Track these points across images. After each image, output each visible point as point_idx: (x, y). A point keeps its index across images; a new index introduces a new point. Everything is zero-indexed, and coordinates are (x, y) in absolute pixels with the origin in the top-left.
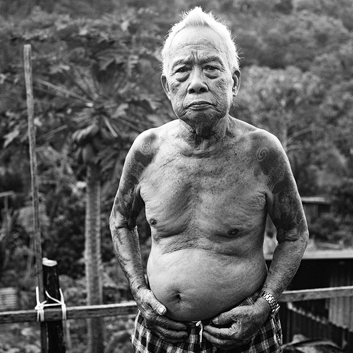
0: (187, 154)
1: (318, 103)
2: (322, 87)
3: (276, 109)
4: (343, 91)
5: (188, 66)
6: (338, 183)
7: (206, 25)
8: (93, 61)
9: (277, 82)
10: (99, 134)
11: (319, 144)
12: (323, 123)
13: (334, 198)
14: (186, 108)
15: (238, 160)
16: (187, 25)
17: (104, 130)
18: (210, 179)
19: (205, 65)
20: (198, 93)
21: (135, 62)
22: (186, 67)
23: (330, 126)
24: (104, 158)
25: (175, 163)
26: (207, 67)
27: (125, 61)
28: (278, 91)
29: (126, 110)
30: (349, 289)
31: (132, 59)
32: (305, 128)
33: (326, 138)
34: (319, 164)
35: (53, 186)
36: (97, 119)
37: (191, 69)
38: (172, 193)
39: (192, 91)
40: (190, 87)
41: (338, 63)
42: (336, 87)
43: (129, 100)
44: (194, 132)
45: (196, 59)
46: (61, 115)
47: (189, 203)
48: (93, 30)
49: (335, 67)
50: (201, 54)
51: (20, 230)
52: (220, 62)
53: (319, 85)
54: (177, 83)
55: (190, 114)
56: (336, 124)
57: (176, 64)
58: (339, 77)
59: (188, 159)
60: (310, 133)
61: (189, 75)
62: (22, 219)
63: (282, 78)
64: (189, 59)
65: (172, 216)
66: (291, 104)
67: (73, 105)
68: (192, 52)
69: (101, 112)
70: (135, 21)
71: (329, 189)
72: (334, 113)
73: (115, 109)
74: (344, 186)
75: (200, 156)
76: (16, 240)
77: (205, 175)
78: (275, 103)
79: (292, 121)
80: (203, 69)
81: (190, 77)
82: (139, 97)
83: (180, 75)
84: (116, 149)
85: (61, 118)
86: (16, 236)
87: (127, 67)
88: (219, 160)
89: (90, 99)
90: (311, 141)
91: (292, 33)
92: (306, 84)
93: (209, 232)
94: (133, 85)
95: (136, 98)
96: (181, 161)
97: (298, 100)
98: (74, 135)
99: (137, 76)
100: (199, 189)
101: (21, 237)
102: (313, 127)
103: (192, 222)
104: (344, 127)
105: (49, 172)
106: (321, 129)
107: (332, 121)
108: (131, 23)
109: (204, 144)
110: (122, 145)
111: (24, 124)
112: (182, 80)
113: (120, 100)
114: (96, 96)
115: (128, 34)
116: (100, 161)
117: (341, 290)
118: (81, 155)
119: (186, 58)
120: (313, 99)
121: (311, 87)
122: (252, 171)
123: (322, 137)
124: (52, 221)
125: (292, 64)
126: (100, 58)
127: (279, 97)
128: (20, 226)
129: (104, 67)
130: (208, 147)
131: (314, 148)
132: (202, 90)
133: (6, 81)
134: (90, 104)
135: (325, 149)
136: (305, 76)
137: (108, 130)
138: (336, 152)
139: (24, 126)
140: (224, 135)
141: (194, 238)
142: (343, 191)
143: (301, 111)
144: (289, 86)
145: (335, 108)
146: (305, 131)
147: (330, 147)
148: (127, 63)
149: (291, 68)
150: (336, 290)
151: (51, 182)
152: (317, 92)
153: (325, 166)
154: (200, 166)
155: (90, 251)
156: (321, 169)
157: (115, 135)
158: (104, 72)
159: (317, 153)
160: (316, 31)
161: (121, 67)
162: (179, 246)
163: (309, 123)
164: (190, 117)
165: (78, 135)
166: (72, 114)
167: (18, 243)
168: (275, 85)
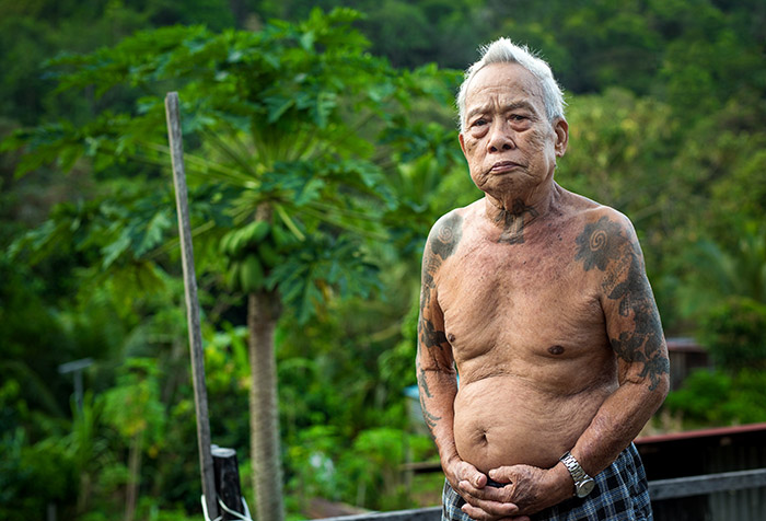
0: (495, 240)
1: (671, 156)
2: (675, 125)
3: (589, 171)
4: (717, 129)
5: (487, 117)
6: (720, 309)
7: (513, 60)
8: (255, 107)
9: (588, 120)
10: (269, 238)
11: (679, 234)
12: (684, 193)
13: (715, 338)
14: (487, 173)
15: (563, 247)
16: (487, 64)
17: (278, 230)
18: (523, 273)
19: (509, 113)
20: (501, 152)
21: (331, 104)
22: (484, 119)
23: (696, 200)
24: (284, 278)
25: (478, 253)
26: (513, 117)
27: (312, 103)
28: (592, 137)
29: (320, 190)
30: (735, 477)
31: (325, 100)
32: (648, 205)
33: (692, 222)
34: (680, 273)
35: (168, 346)
36: (266, 210)
37: (491, 121)
38: (474, 295)
39: (493, 150)
40: (490, 145)
41: (705, 76)
42: (704, 123)
43: (324, 172)
44: (503, 209)
45: (497, 107)
46: (203, 206)
47: (498, 308)
48: (253, 51)
49: (699, 83)
50: (503, 100)
51: (109, 433)
52: (532, 110)
53: (670, 119)
54: (474, 140)
55: (493, 181)
56: (708, 195)
57: (471, 115)
58: (709, 102)
59: (495, 246)
60: (658, 214)
61: (488, 129)
62: (113, 413)
63: (597, 112)
64: (487, 106)
65: (474, 327)
66: (617, 162)
67: (223, 187)
68: (492, 98)
69: (271, 197)
70: (324, 31)
71: (704, 321)
72: (703, 174)
73: (300, 190)
74: (733, 313)
75: (511, 241)
76: (100, 454)
77: (516, 267)
78: (586, 160)
79: (623, 193)
80: (507, 119)
81: (490, 131)
82: (343, 167)
83: (477, 130)
84: (304, 262)
85: (204, 212)
86: (101, 445)
87: (316, 114)
88: (537, 246)
89: (250, 173)
90: (663, 230)
91: (611, 24)
92: (644, 122)
93: (523, 349)
94: (324, 145)
95: (337, 169)
96: (486, 249)
97: (631, 152)
98: (225, 242)
99: (332, 127)
100: (509, 287)
101: (111, 448)
102: (663, 202)
103: (502, 336)
104: (725, 198)
105: (159, 317)
106: (680, 207)
107: (700, 189)
108: (318, 34)
109: (517, 223)
110: (315, 254)
111: (137, 225)
112: (480, 137)
113: (308, 173)
114: (260, 169)
115: (313, 55)
116: (277, 286)
117: (723, 479)
118: (238, 278)
119: (483, 106)
120: (662, 149)
121: (655, 127)
122: (581, 264)
123: (682, 222)
124: (168, 413)
125: (615, 83)
126: (268, 100)
127: (593, 150)
128: (108, 426)
129: (275, 116)
130: (522, 228)
131: (667, 244)
132: (506, 147)
133: (99, 150)
134: (252, 184)
135: (689, 244)
136: (641, 106)
137: (285, 227)
138: (713, 249)
139: (138, 230)
140: (547, 212)
141: (506, 360)
142: (731, 323)
143: (637, 172)
144: (612, 127)
145: (705, 163)
146: (650, 210)
147: (700, 241)
148: (315, 107)
149: (613, 92)
150: (714, 480)
151: (164, 338)
152: (667, 134)
153: (692, 277)
154: (510, 256)
155: (262, 453)
156: (685, 283)
157: (301, 236)
158: (274, 125)
159: (674, 252)
160: (659, 17)
161: (305, 115)
162: (485, 372)
163: (654, 196)
164: (492, 185)
165: (231, 240)
166: (222, 203)
167: (105, 459)
168: (584, 127)
